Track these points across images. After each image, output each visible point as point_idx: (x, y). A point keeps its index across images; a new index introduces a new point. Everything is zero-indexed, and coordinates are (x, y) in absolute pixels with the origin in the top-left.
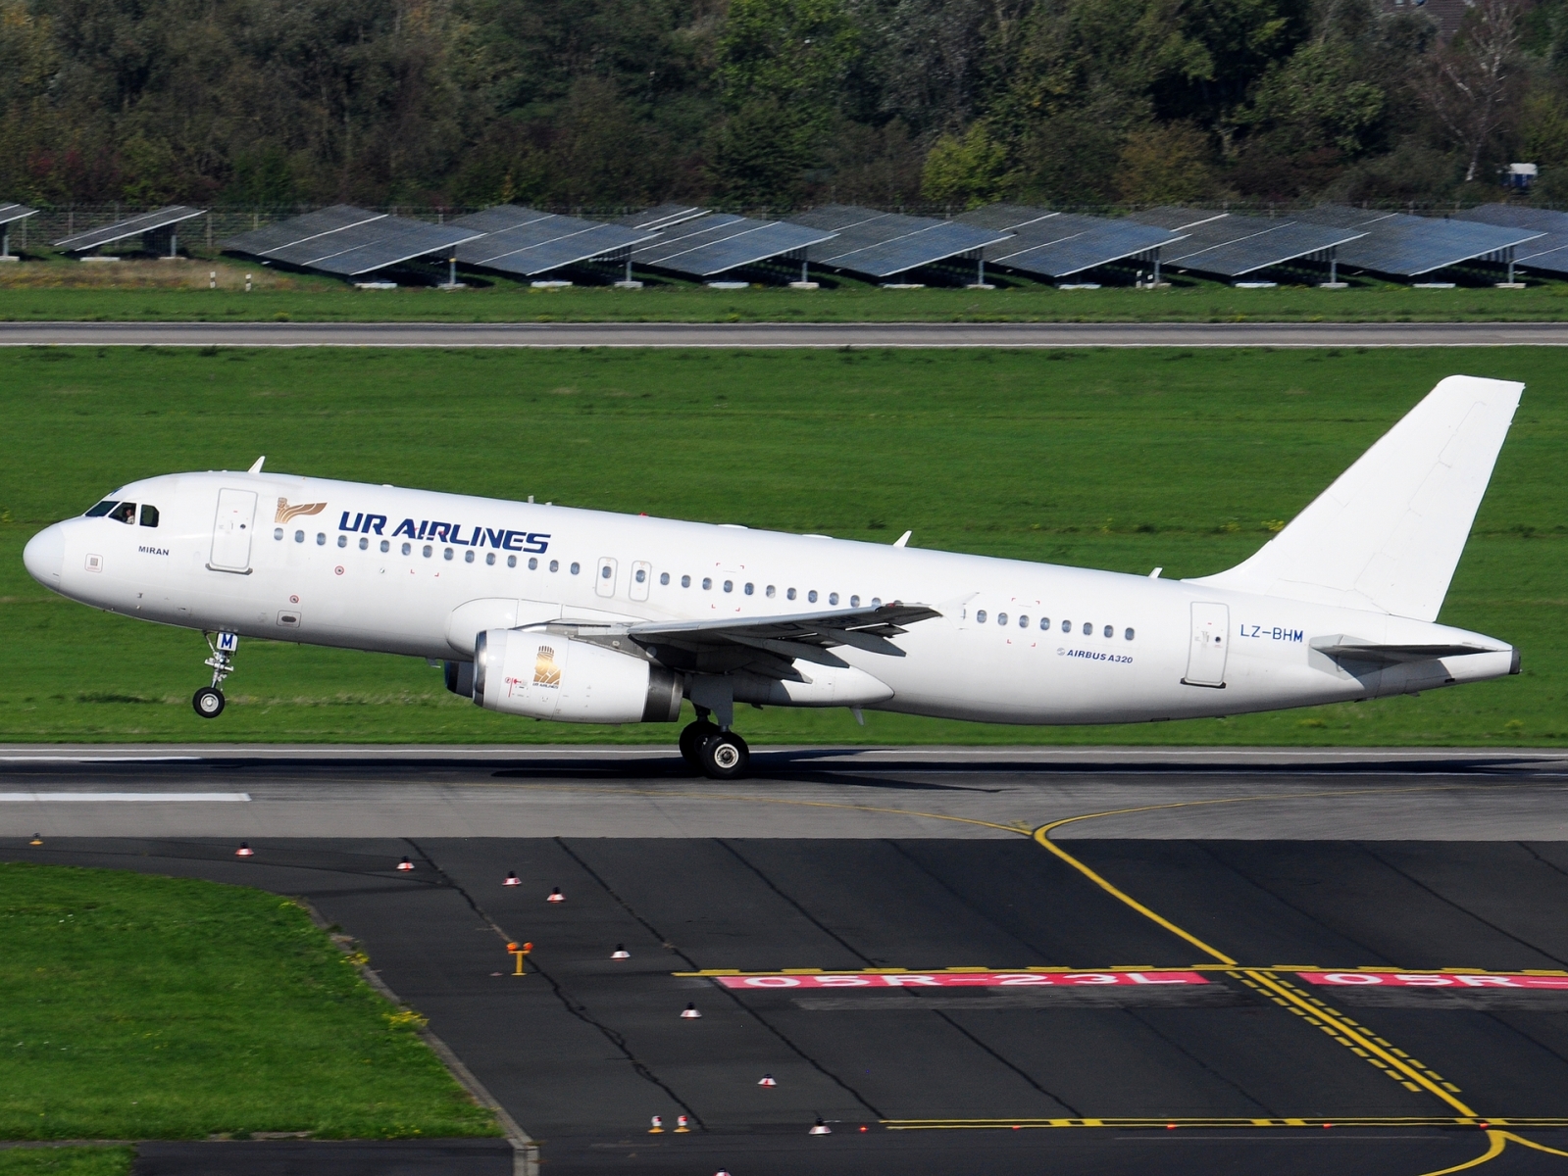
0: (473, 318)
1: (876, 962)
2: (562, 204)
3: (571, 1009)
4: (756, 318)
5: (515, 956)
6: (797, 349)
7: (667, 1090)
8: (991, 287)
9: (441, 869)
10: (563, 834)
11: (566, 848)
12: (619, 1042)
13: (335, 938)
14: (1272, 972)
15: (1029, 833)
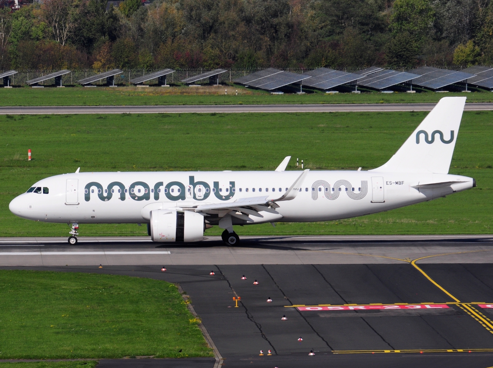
0: (300, 103)
1: (348, 302)
2: (340, 67)
3: (248, 318)
4: (389, 102)
5: (236, 301)
6: (397, 112)
7: (269, 342)
8: (470, 91)
9: (223, 274)
10: (264, 263)
11: (264, 268)
12: (260, 327)
13: (184, 296)
14: (470, 304)
15: (410, 262)
